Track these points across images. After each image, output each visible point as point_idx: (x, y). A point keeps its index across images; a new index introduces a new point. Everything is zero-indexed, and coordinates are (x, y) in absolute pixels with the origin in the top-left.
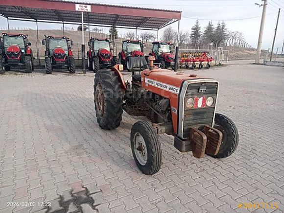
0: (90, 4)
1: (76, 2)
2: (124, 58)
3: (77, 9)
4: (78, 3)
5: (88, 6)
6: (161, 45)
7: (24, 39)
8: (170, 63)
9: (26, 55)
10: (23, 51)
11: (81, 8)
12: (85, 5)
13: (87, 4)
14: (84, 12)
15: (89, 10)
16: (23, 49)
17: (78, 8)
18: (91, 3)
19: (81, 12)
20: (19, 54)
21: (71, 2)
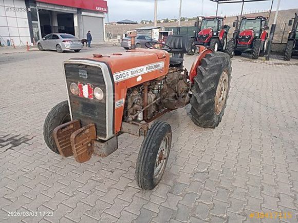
10: (215, 34)
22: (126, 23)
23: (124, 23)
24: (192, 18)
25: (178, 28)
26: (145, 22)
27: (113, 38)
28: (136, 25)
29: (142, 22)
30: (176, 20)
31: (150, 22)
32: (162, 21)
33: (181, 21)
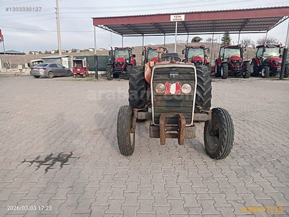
0: (184, 14)
1: (171, 13)
2: (220, 65)
3: (172, 20)
4: (173, 14)
5: (182, 15)
6: (267, 49)
7: (129, 51)
8: (277, 68)
9: (129, 65)
10: (128, 61)
11: (175, 18)
12: (179, 15)
13: (181, 14)
14: (178, 22)
15: (183, 20)
16: (128, 60)
17: (172, 18)
18: (185, 12)
19: (175, 22)
20: (123, 64)
21: (167, 14)
22: (11, 54)
23: (8, 54)
24: (83, 50)
25: (95, 56)
26: (33, 53)
27: (12, 67)
28: (24, 55)
29: (31, 53)
30: (67, 52)
31: (40, 52)
32: (53, 52)
33: (73, 52)
